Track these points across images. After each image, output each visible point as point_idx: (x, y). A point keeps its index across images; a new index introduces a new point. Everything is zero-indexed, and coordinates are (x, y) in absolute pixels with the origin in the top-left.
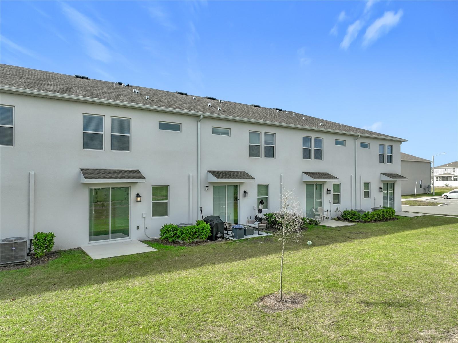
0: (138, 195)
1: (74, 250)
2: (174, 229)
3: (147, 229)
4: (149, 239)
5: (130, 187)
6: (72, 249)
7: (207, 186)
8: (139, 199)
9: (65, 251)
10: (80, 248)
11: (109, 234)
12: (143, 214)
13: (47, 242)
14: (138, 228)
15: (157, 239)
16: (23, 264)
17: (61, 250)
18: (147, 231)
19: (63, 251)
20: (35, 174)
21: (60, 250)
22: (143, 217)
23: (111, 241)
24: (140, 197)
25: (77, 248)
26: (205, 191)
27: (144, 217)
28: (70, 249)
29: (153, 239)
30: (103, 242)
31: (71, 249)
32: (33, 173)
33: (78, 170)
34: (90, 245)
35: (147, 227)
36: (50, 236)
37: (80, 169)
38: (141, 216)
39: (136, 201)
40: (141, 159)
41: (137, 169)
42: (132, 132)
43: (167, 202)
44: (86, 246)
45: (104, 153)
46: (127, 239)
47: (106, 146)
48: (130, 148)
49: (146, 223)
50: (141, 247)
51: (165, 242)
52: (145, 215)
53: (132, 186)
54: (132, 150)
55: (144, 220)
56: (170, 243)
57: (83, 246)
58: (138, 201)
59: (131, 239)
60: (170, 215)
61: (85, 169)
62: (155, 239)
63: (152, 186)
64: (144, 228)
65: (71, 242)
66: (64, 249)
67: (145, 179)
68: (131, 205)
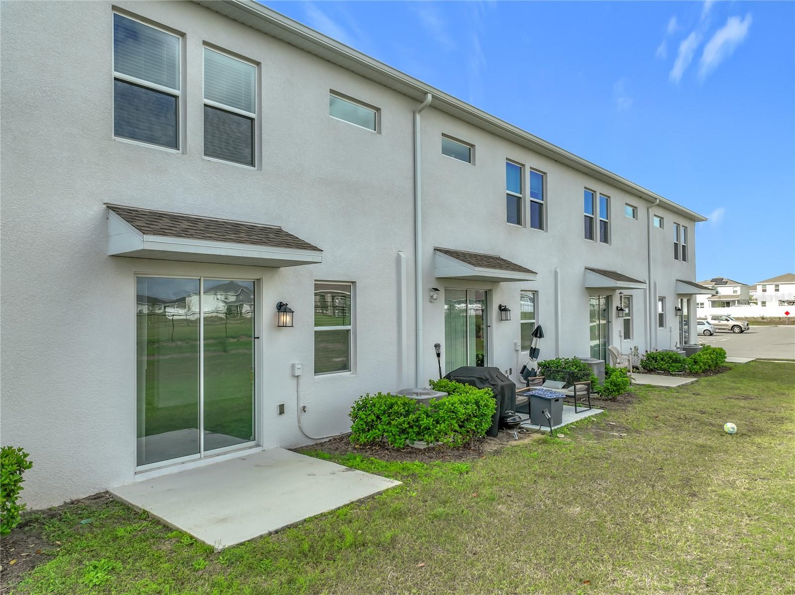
0: (282, 308)
1: (87, 502)
2: (407, 408)
3: (305, 411)
4: (311, 443)
5: (259, 280)
6: (78, 501)
7: (436, 290)
8: (286, 319)
9: (52, 514)
10: (107, 492)
12: (293, 366)
14: (282, 409)
17: (34, 509)
18: (304, 416)
19: (43, 512)
21: (30, 513)
22: (293, 376)
23: (206, 457)
24: (291, 311)
25: (97, 497)
26: (431, 302)
27: (296, 375)
28: (68, 501)
30: (183, 463)
31: (72, 503)
33: (97, 209)
34: (140, 478)
35: (304, 407)
37: (105, 206)
38: (288, 372)
39: (278, 326)
40: (288, 197)
41: (278, 225)
42: (262, 109)
43: (350, 330)
44: (126, 484)
45: (182, 162)
46: (251, 448)
47: (190, 137)
48: (256, 158)
49: (301, 393)
50: (333, 475)
51: (369, 448)
52: (300, 369)
53: (263, 277)
54: (263, 166)
55: (296, 386)
56: (390, 452)
57: (116, 486)
58: (286, 326)
59: (260, 446)
60: (358, 368)
61: (123, 207)
62: (323, 441)
63: (315, 280)
64: (296, 409)
65: (74, 476)
66: (46, 506)
67: (320, 252)
68: (261, 338)
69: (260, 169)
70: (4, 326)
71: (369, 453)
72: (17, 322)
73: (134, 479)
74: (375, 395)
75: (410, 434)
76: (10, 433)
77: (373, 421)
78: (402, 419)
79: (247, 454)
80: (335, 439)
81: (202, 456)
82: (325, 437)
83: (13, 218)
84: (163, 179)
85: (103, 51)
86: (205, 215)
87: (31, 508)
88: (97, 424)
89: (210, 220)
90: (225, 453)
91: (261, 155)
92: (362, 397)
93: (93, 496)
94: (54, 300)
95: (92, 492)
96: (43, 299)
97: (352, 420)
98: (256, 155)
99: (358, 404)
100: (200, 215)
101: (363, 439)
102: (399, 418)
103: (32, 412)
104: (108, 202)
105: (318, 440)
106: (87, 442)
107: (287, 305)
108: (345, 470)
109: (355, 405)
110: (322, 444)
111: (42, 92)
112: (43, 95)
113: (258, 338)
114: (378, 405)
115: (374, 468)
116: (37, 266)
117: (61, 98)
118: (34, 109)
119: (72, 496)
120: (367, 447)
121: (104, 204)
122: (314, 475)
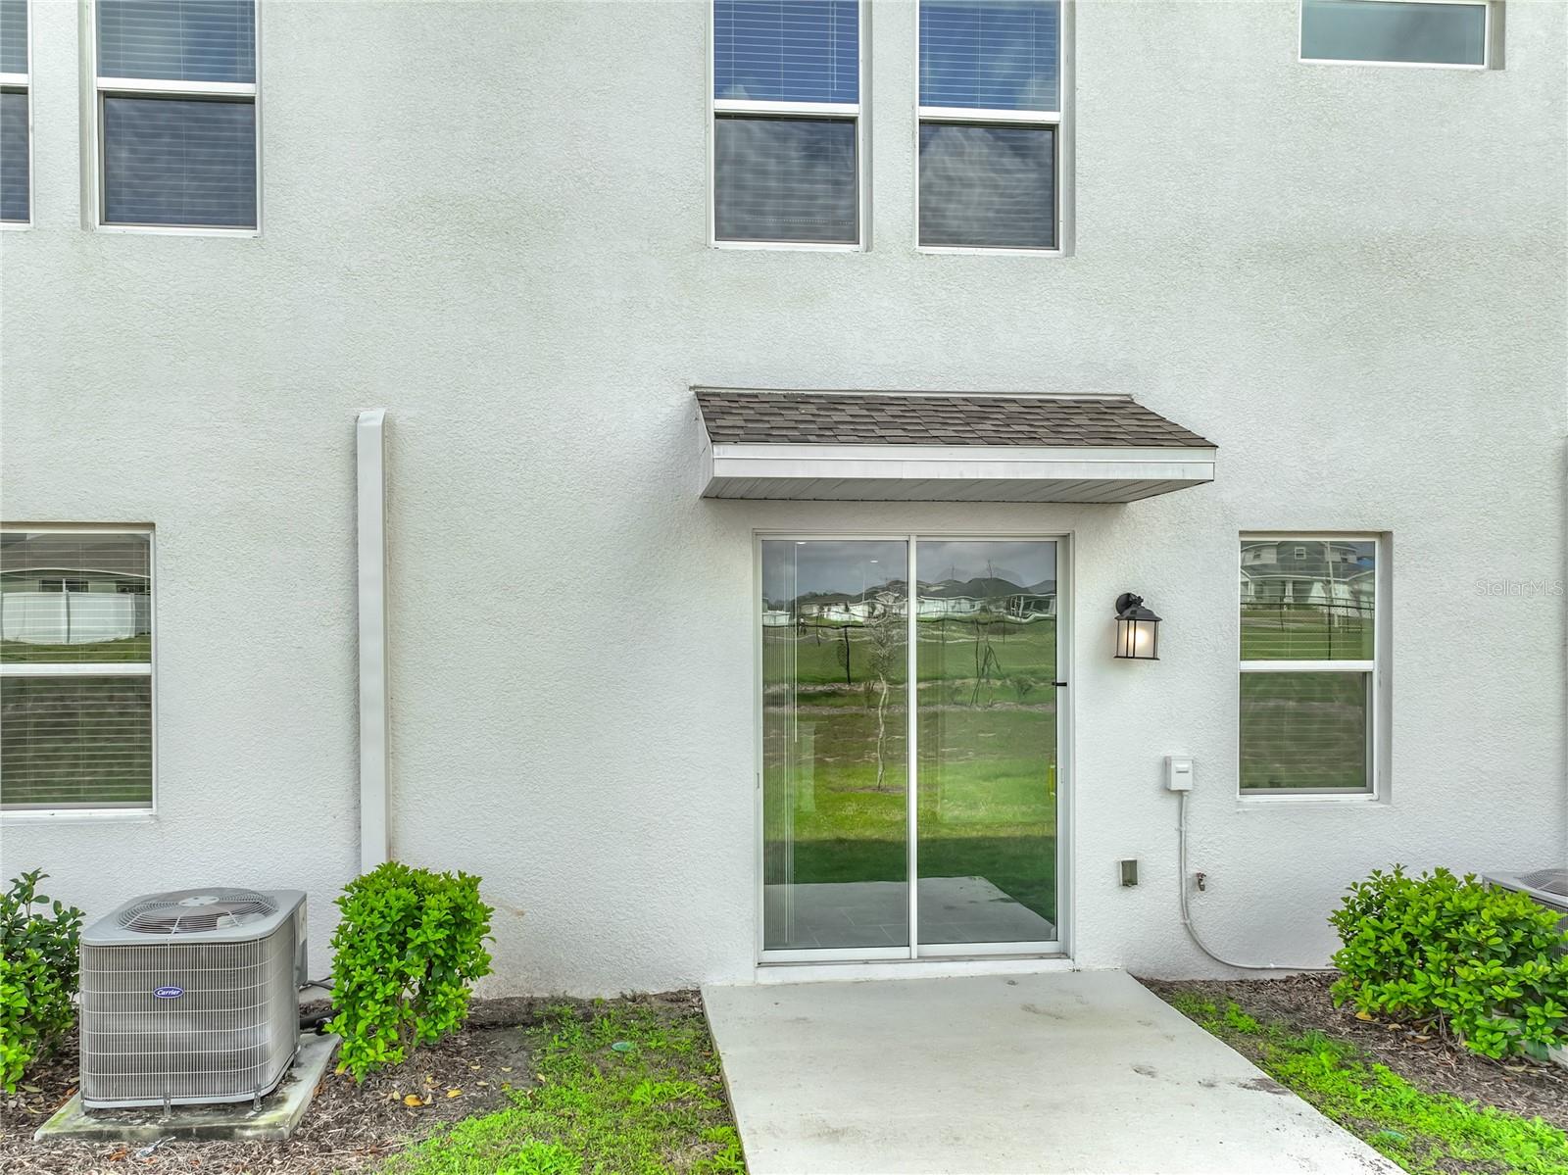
0: (1129, 607)
1: (657, 1005)
2: (1518, 936)
3: (1202, 888)
4: (1224, 976)
5: (1066, 537)
6: (645, 997)
8: (1141, 637)
10: (697, 992)
11: (901, 874)
12: (1166, 764)
13: (412, 956)
14: (1129, 874)
15: (1283, 976)
16: (226, 1134)
17: (570, 994)
18: (1198, 901)
20: (388, 428)
22: (1167, 790)
23: (922, 958)
24: (1152, 618)
25: (677, 998)
27: (1174, 787)
28: (629, 993)
29: (1252, 977)
30: (866, 962)
31: (634, 999)
32: (380, 423)
33: (678, 401)
34: (767, 977)
35: (1201, 877)
36: (436, 908)
37: (692, 393)
38: (1153, 778)
39: (1117, 657)
40: (1154, 314)
41: (1120, 391)
42: (1077, 93)
43: (1371, 673)
44: (737, 985)
45: (862, 270)
46: (1042, 956)
47: (882, 208)
48: (1061, 224)
49: (1193, 839)
50: (1203, 1091)
51: (1395, 1030)
52: (1187, 772)
53: (1075, 529)
54: (1078, 243)
55: (1176, 817)
56: (1460, 1062)
57: (718, 984)
58: (1133, 657)
59: (1069, 958)
60: (1395, 787)
61: (730, 391)
62: (1267, 976)
63: (1242, 533)
64: (1176, 877)
65: (638, 946)
66: (589, 993)
67: (1209, 452)
68: (1070, 684)
69: (1071, 251)
70: (515, 641)
71: (1387, 1046)
72: (538, 636)
73: (755, 976)
74: (1425, 874)
75: (1530, 1023)
76: (529, 844)
77: (1397, 951)
78: (1495, 968)
79: (1030, 971)
80: (1305, 978)
81: (915, 956)
82: (1273, 966)
83: (529, 437)
84: (817, 316)
85: (687, 61)
86: (917, 387)
87: (565, 992)
88: (679, 849)
89: (927, 399)
90: (971, 958)
91: (1074, 216)
92: (1378, 873)
93: (672, 993)
94: (599, 593)
95: (672, 986)
96: (579, 590)
97: (1340, 936)
98: (1061, 218)
99: (1363, 894)
100: (906, 389)
101: (1368, 1000)
102: (1485, 964)
103: (564, 809)
104: (698, 384)
105: (1249, 972)
106: (662, 883)
107: (1140, 600)
108: (1252, 1084)
109: (1353, 895)
110: (1257, 986)
111: (576, 179)
112: (578, 185)
113: (1065, 684)
114: (1414, 908)
115: (1365, 1101)
116: (569, 527)
117: (609, 182)
118: (562, 217)
119: (635, 985)
120: (1391, 1027)
121: (691, 388)
122: (1149, 1073)
